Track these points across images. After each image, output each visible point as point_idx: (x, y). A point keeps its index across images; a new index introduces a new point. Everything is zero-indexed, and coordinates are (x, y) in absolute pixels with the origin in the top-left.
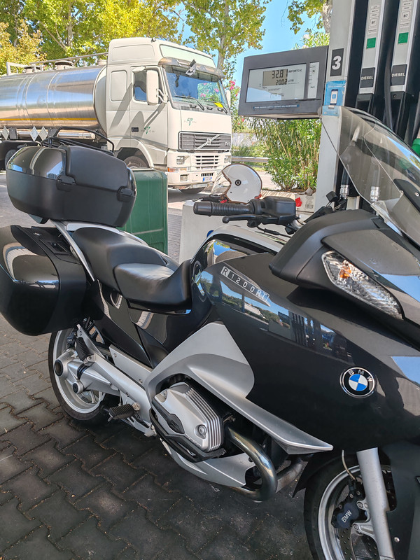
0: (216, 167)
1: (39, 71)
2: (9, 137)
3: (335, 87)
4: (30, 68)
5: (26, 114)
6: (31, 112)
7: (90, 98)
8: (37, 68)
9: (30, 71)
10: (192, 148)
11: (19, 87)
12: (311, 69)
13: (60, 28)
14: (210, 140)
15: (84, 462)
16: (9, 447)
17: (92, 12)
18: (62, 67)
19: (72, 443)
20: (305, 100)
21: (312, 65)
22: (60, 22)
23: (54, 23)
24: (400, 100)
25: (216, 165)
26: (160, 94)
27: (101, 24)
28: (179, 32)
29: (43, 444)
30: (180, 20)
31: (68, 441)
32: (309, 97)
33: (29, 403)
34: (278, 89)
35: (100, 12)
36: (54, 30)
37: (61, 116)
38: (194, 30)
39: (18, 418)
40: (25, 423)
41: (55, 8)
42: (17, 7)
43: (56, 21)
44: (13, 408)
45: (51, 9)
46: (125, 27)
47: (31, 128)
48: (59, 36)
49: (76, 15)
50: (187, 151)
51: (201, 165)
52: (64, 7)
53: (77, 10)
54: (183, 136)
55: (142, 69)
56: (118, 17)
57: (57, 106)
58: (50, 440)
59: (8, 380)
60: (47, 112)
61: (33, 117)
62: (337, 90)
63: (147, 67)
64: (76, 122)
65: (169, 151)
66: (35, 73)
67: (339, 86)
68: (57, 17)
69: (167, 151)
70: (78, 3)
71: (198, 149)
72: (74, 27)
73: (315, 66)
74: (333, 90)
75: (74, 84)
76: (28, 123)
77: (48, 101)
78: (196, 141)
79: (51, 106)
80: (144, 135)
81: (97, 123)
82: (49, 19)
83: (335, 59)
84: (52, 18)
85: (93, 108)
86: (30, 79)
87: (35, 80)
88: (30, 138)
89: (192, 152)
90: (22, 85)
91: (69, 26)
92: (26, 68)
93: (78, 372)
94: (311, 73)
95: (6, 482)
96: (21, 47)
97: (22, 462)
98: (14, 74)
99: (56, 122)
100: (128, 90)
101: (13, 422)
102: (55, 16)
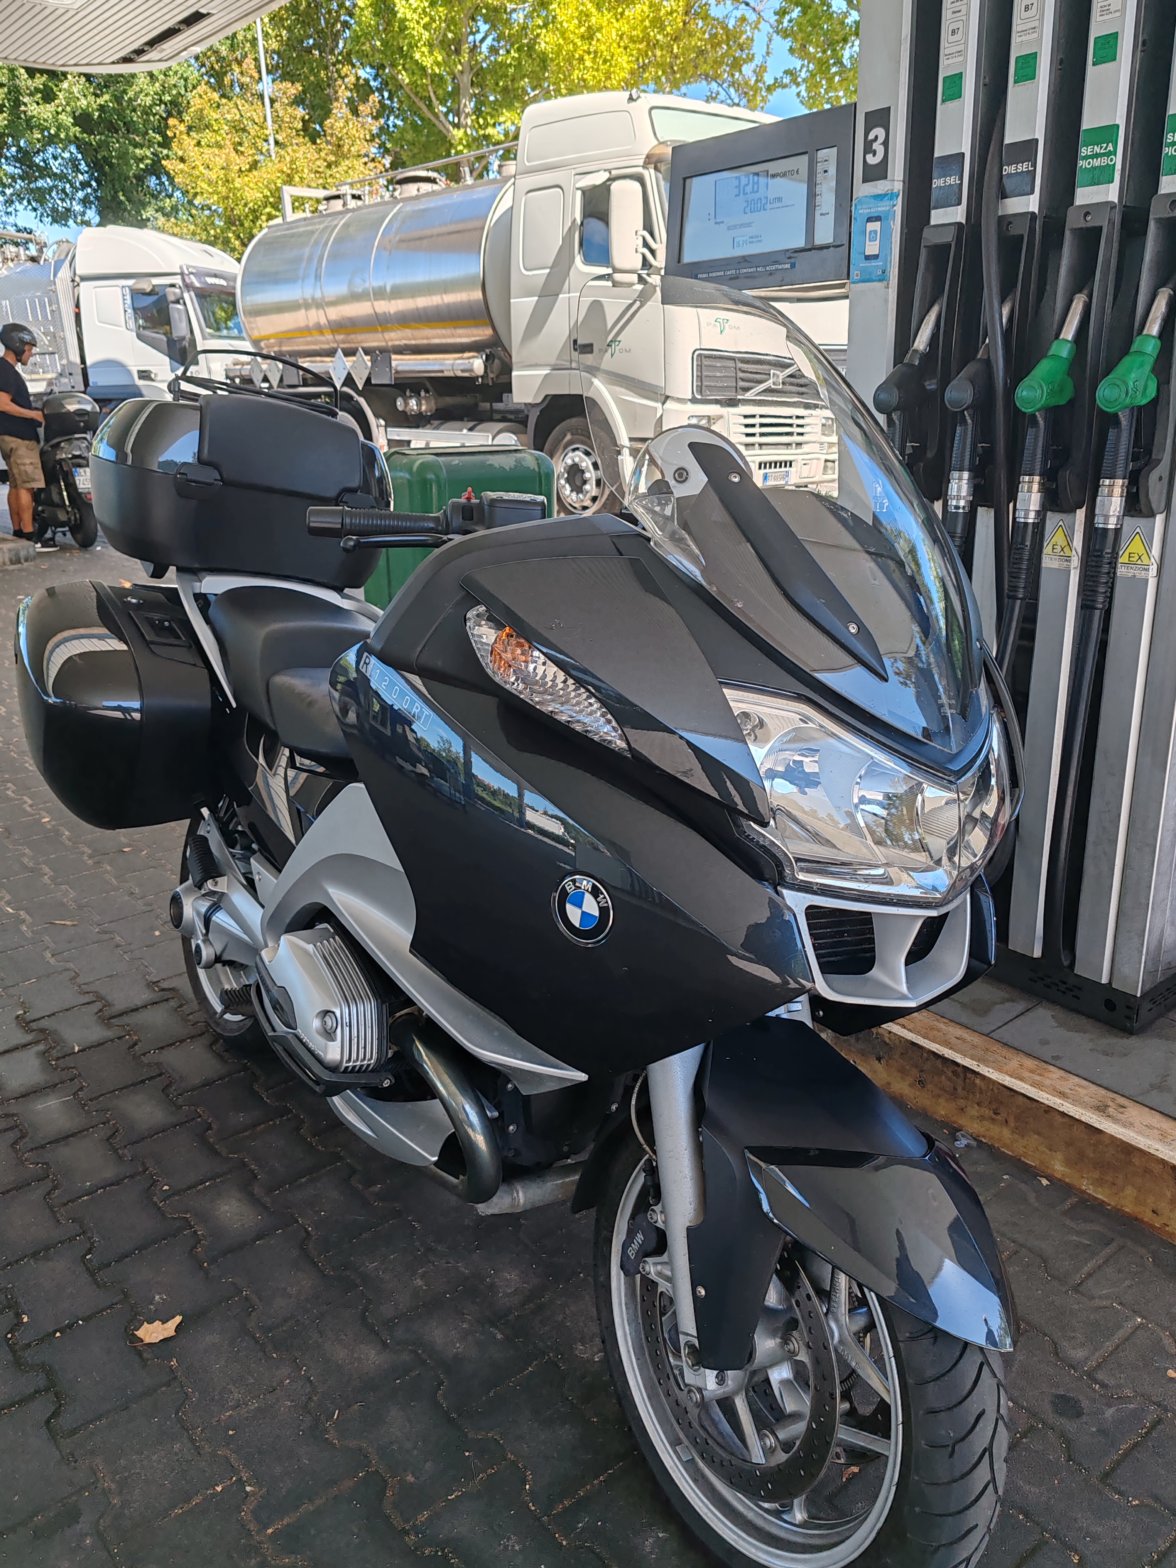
0: (799, 444)
1: (360, 203)
2: (281, 380)
3: (874, 211)
4: (337, 197)
5: (323, 321)
6: (334, 313)
7: (475, 267)
8: (354, 197)
9: (337, 205)
10: (731, 395)
11: (307, 251)
12: (820, 167)
13: (437, 80)
14: (782, 375)
15: (214, 1126)
16: (72, 1080)
17: (524, 28)
18: (412, 189)
19: (204, 1086)
20: (812, 248)
21: (822, 154)
22: (438, 64)
23: (423, 69)
24: (1022, 236)
25: (799, 439)
26: (646, 244)
27: (544, 61)
28: (758, 61)
29: (143, 1081)
30: (763, 26)
31: (197, 1081)
32: (819, 240)
33: (145, 996)
34: (749, 225)
35: (545, 25)
36: (424, 87)
37: (405, 320)
38: (799, 51)
39: (109, 1026)
40: (119, 1038)
41: (426, 27)
42: (336, 36)
43: (427, 62)
44: (108, 1005)
45: (417, 30)
46: (605, 61)
47: (331, 353)
48: (435, 102)
49: (482, 40)
50: (717, 402)
51: (757, 439)
52: (451, 22)
53: (484, 27)
54: (706, 362)
55: (599, 178)
56: (589, 37)
57: (397, 293)
58: (160, 1075)
59: (118, 946)
60: (370, 311)
61: (338, 327)
62: (878, 219)
63: (614, 172)
64: (439, 332)
65: (669, 405)
66: (348, 211)
67: (882, 208)
68: (431, 52)
69: (663, 403)
70: (487, 6)
71: (748, 395)
72: (477, 75)
73: (829, 156)
74: (870, 220)
75: (436, 231)
76: (327, 341)
77: (374, 282)
78: (741, 375)
79: (379, 294)
80: (607, 362)
81: (489, 332)
82: (412, 58)
83: (871, 136)
84: (417, 56)
85: (478, 295)
86: (336, 226)
87: (346, 225)
88: (328, 382)
89: (732, 403)
90: (316, 243)
91: (462, 72)
92: (328, 199)
93: (205, 916)
94: (820, 177)
95: (43, 1147)
96: (328, 143)
97: (88, 1112)
98: (300, 215)
99: (393, 335)
100: (568, 238)
101: (97, 1033)
102: (425, 49)
